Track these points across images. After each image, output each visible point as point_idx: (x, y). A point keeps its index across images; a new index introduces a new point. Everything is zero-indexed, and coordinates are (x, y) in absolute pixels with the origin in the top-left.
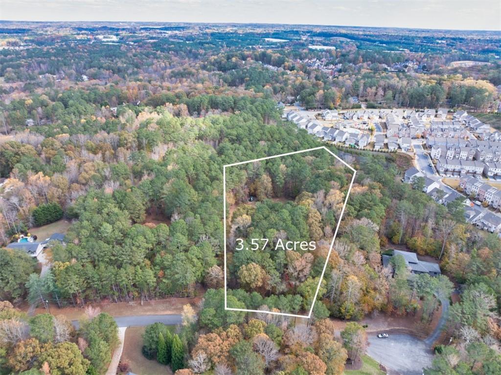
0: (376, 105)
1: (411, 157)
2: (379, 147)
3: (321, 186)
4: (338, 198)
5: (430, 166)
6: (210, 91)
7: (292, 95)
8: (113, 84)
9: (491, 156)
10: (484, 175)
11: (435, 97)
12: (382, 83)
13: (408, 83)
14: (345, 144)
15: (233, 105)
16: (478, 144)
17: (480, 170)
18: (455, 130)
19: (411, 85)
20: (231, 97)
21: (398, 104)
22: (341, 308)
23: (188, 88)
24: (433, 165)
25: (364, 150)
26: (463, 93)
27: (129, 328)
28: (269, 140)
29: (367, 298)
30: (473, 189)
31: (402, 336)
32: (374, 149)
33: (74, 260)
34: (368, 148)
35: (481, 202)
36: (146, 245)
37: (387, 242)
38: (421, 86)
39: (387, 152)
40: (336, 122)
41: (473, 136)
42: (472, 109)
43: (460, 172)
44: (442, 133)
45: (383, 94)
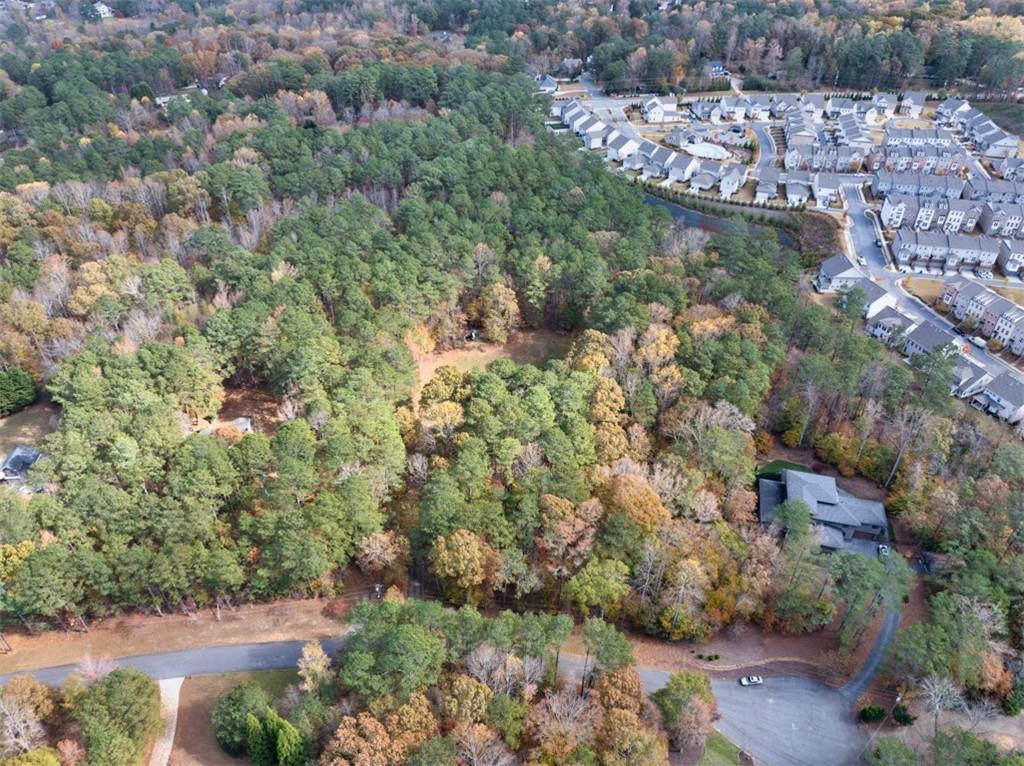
0: (764, 81)
1: (835, 221)
2: (767, 195)
3: (629, 317)
4: (663, 349)
5: (877, 244)
6: (384, 50)
7: (575, 55)
8: (163, 33)
9: (1017, 221)
10: (999, 269)
11: (900, 63)
12: (780, 26)
13: (839, 27)
14: (689, 186)
15: (437, 90)
16: (990, 190)
17: (989, 258)
18: (939, 153)
19: (846, 32)
20: (431, 71)
21: (815, 79)
22: (661, 619)
23: (335, 42)
24: (884, 243)
25: (731, 203)
26: (965, 54)
27: (188, 678)
28: (513, 189)
29: (722, 593)
30: (972, 309)
31: (793, 682)
32: (755, 202)
33: (47, 536)
34: (743, 198)
35: (986, 338)
36: (216, 490)
37: (771, 444)
38: (869, 36)
39: (784, 209)
40: (672, 126)
41: (977, 163)
42: (980, 90)
43: (944, 261)
44: (908, 159)
45: (780, 55)
